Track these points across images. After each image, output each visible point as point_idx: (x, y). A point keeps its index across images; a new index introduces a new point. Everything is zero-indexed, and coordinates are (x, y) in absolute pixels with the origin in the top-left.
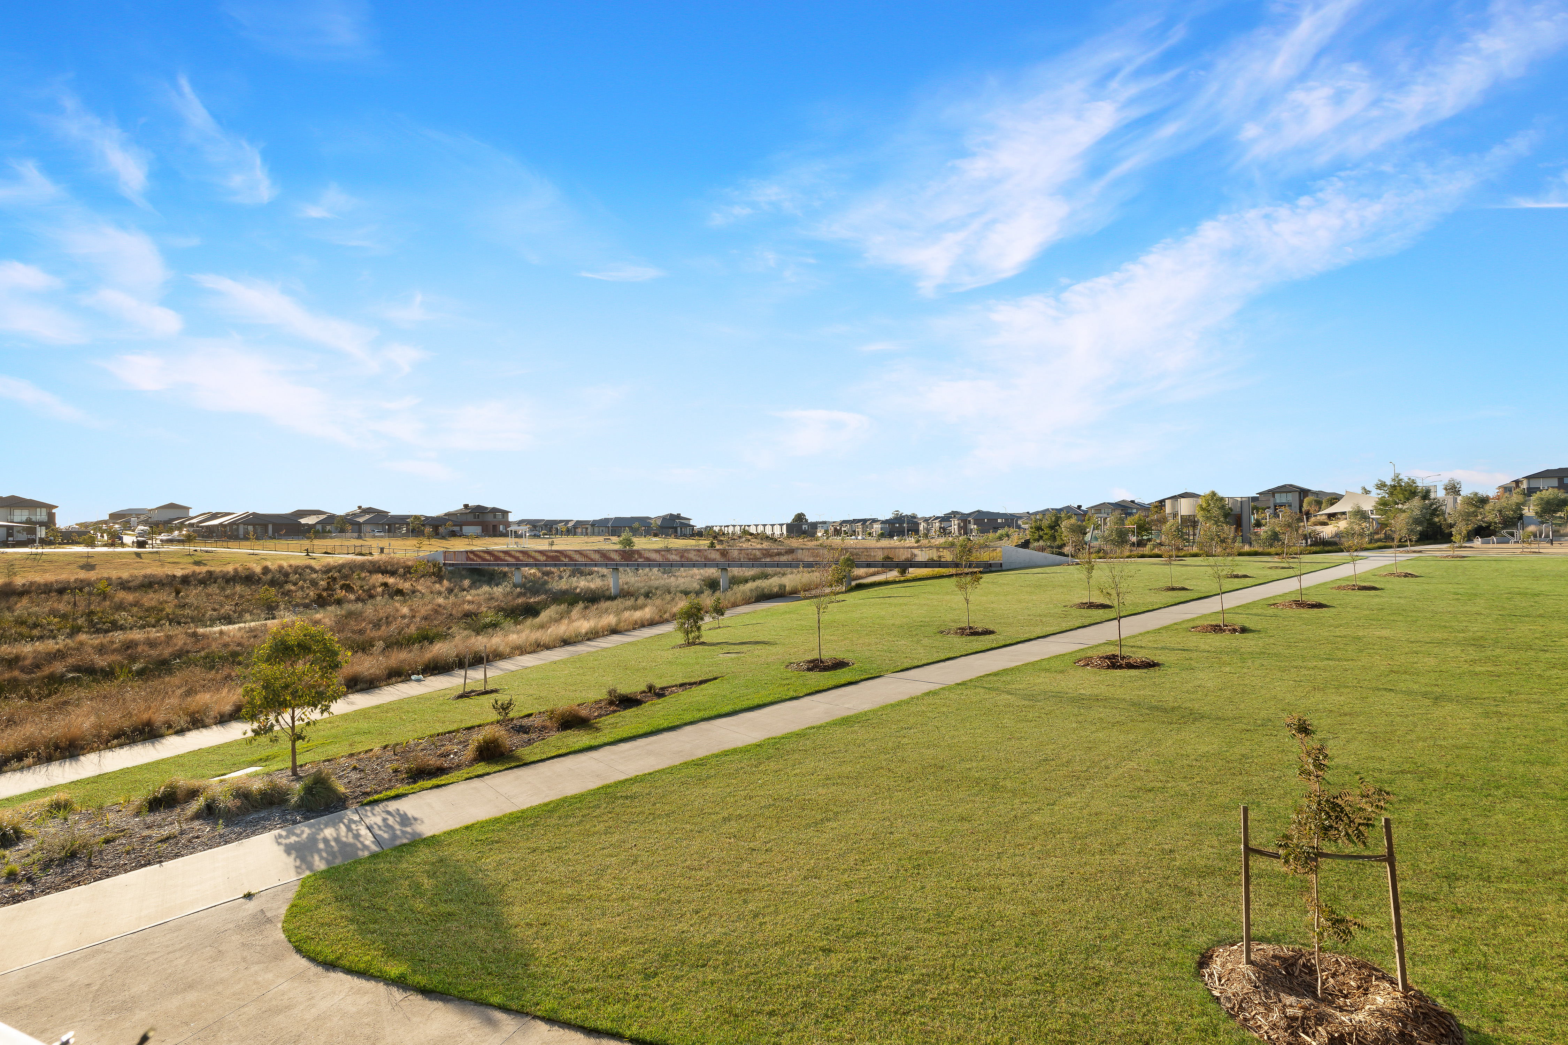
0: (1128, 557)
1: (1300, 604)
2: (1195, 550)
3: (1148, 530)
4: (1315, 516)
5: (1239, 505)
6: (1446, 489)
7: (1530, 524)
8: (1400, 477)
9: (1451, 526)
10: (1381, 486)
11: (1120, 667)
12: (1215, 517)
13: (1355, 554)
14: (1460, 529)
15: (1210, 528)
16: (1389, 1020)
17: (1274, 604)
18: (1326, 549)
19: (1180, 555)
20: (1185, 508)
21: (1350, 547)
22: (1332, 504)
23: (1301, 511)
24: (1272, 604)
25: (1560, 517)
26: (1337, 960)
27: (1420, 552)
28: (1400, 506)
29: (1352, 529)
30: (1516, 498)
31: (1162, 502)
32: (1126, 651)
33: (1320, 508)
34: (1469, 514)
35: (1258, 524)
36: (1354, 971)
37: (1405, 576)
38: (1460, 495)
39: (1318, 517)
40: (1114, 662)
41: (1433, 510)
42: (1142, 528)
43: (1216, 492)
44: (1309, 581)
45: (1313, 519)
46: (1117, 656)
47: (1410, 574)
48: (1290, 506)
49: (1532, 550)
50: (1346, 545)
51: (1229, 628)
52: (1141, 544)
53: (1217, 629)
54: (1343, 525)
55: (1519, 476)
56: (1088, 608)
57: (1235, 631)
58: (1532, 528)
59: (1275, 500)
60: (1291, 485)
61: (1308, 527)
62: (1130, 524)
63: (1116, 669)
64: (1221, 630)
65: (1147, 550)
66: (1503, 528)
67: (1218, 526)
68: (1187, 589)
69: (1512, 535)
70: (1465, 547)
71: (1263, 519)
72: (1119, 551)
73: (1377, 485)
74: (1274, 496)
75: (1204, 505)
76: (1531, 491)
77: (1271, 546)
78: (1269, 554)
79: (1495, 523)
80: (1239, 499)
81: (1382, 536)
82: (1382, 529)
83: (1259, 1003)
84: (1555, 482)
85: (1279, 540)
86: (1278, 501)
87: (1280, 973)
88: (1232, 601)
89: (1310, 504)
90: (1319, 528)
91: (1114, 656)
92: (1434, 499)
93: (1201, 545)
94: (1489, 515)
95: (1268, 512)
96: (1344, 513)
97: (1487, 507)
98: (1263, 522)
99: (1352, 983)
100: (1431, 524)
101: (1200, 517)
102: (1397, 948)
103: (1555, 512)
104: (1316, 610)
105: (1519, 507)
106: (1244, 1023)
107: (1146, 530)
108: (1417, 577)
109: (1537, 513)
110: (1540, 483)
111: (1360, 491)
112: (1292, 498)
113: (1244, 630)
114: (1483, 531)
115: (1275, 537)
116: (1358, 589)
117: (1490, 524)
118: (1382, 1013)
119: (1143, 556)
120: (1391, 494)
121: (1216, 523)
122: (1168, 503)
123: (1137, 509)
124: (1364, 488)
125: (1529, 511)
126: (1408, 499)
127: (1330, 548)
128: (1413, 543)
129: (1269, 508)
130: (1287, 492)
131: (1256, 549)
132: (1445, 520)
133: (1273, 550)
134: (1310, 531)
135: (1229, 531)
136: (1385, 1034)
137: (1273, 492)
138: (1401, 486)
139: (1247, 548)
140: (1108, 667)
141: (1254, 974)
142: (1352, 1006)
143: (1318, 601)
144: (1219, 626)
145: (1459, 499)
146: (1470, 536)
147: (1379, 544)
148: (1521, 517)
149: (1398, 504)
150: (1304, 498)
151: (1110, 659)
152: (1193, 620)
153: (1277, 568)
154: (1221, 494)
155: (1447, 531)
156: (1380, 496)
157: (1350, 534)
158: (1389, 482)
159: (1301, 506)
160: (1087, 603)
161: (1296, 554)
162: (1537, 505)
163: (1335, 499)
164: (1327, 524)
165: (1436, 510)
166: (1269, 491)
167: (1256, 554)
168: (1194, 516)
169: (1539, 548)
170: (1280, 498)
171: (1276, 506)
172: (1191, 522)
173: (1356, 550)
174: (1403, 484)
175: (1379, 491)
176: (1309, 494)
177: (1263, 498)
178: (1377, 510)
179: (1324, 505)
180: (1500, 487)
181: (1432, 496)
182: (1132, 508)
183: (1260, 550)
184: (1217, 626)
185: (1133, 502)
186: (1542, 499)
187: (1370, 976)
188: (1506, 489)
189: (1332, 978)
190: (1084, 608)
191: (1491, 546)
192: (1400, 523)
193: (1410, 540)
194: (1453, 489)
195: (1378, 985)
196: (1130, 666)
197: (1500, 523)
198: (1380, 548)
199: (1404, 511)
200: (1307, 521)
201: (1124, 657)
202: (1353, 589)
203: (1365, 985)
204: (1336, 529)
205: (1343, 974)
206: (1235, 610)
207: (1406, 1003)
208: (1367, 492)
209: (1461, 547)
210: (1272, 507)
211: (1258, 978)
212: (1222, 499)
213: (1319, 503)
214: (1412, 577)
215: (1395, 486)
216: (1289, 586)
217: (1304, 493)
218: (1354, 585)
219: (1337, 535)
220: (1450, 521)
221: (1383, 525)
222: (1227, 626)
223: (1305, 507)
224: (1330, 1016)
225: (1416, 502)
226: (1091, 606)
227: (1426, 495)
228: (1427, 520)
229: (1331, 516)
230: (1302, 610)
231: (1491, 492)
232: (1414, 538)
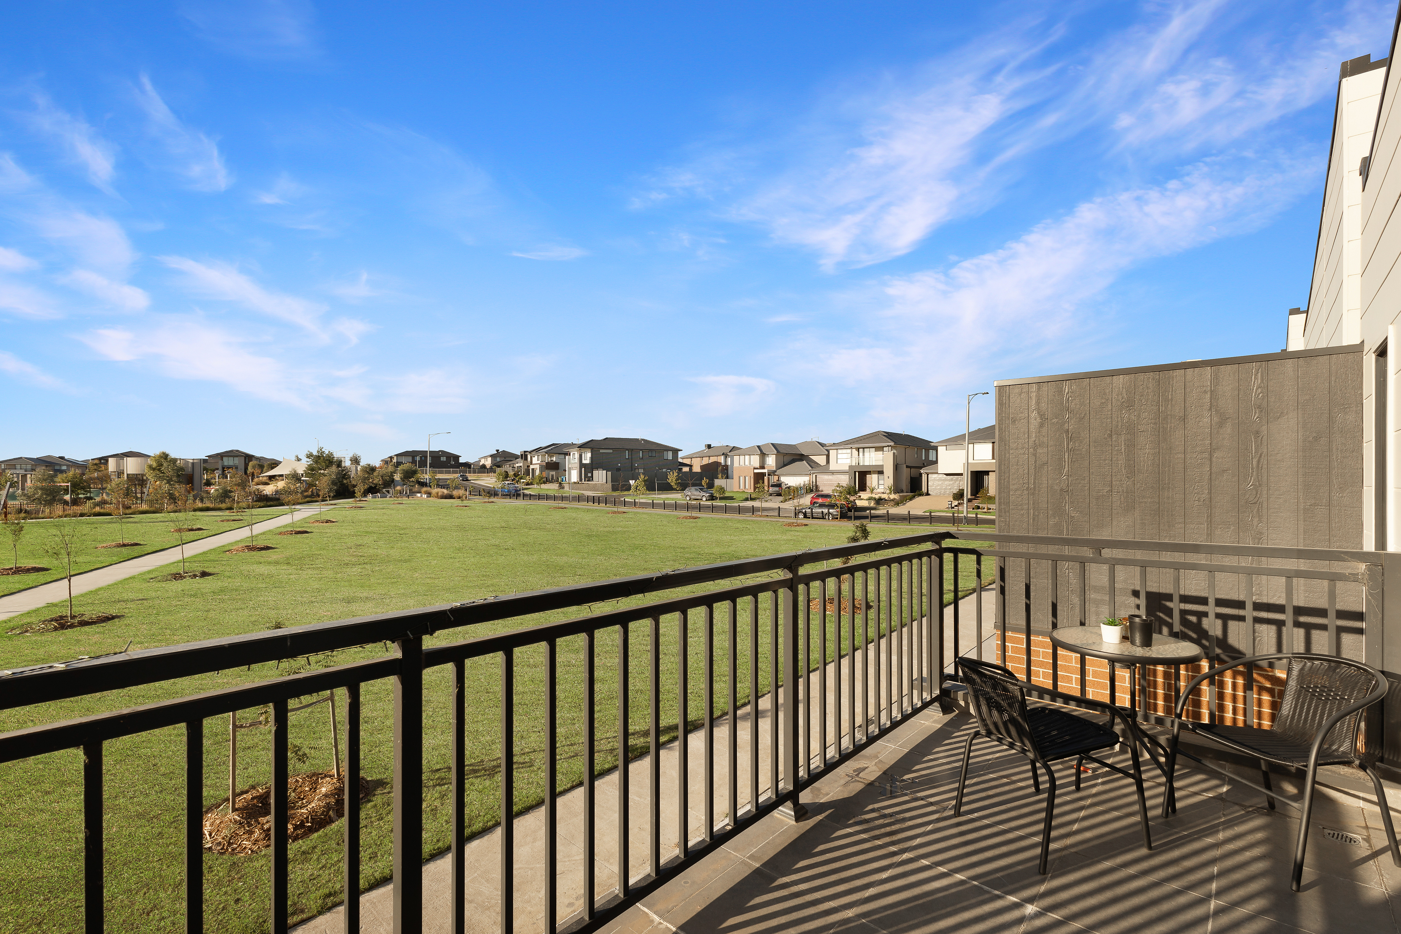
0: (61, 517)
1: (251, 548)
2: (145, 507)
3: (86, 488)
4: (257, 477)
5: (190, 465)
6: (351, 460)
7: (398, 485)
8: (323, 450)
9: (354, 486)
10: (309, 456)
11: (72, 626)
12: (168, 477)
13: (293, 507)
14: (360, 489)
15: (160, 487)
16: (330, 798)
17: (228, 551)
18: (269, 504)
19: (128, 511)
20: (132, 466)
21: (289, 502)
22: (272, 468)
23: (246, 473)
24: (226, 550)
25: (413, 481)
26: (297, 780)
27: (335, 504)
28: (322, 471)
29: (289, 488)
30: (390, 468)
31: (104, 460)
32: (77, 610)
33: (262, 471)
34: (365, 479)
35: (208, 483)
36: (308, 781)
37: (326, 522)
38: (359, 465)
39: (261, 478)
40: (62, 624)
41: (343, 475)
42: (78, 485)
43: (167, 452)
44: (258, 529)
45: (256, 480)
46: (66, 616)
47: (329, 520)
48: (237, 468)
49: (399, 502)
50: (287, 500)
51: (189, 574)
52: (75, 502)
53: (177, 577)
54: (281, 484)
55: (392, 454)
56: (14, 573)
57: (195, 576)
58: (399, 488)
59: (223, 463)
60: (237, 451)
61: (253, 487)
62: (61, 482)
63: (66, 629)
64: (181, 577)
65: (87, 507)
66: (384, 488)
67: (170, 485)
68: (140, 545)
69: (388, 492)
70: (363, 501)
71: (212, 479)
72: (47, 511)
73: (307, 455)
74: (222, 460)
75: (155, 465)
76: (399, 464)
77: (222, 502)
78: (220, 509)
79: (379, 484)
80: (191, 461)
81: (310, 493)
82: (309, 488)
83: (244, 833)
84: (410, 459)
85: (229, 497)
86: (226, 464)
87: (258, 806)
88: (192, 550)
89: (254, 467)
90: (261, 487)
91: (61, 617)
92: (344, 467)
93: (151, 502)
94: (377, 481)
95: (217, 473)
96: (282, 476)
97: (375, 474)
98: (213, 481)
99: (307, 789)
100: (343, 484)
101: (150, 476)
102: (334, 753)
103: (410, 478)
104: (264, 552)
105: (392, 474)
106: (233, 852)
107: (83, 488)
108: (334, 522)
109: (401, 478)
110: (403, 459)
111: (294, 458)
112: (238, 461)
113: (204, 574)
114: (372, 490)
115: (225, 495)
116: (295, 533)
117: (376, 485)
118: (326, 796)
119: (82, 515)
120: (316, 462)
121: (168, 482)
122: (112, 462)
123: (67, 466)
124: (297, 457)
125: (397, 477)
126: (328, 466)
127: (271, 503)
128: (331, 498)
129: (217, 469)
130: (234, 456)
131: (208, 505)
132: (351, 482)
133: (223, 506)
134: (254, 489)
135: (179, 489)
136: (328, 806)
137: (221, 456)
138: (323, 457)
139: (200, 505)
140: (56, 629)
141: (239, 816)
142: (307, 802)
143: (266, 545)
144: (179, 574)
145: (359, 468)
146: (365, 494)
147: (308, 499)
148: (393, 481)
149: (321, 469)
150: (249, 462)
151: (56, 620)
152: (149, 572)
153: (228, 520)
154: (173, 455)
155: (352, 490)
156: (309, 463)
157: (286, 491)
158: (315, 453)
159: (246, 469)
160: (12, 569)
161: (244, 509)
162: (401, 474)
163: (274, 464)
164: (269, 484)
165: (345, 474)
166: (218, 454)
167: (208, 509)
168: (143, 475)
169: (402, 500)
170: (227, 461)
171: (224, 468)
172: (138, 481)
173: (294, 504)
174: (325, 455)
175: (308, 460)
176: (253, 459)
177: (211, 460)
178: (307, 475)
179: (265, 468)
180: (382, 461)
181: (343, 465)
182: (60, 465)
183: (212, 506)
184: (177, 574)
185: (62, 458)
186: (404, 470)
187: (317, 779)
188: (386, 462)
189: (293, 792)
190: (8, 574)
191: (377, 499)
192: (324, 484)
193: (329, 497)
194: (355, 461)
195: (323, 782)
196: (83, 624)
197: (382, 485)
198: (308, 502)
199: (325, 476)
200: (252, 481)
201: (75, 616)
202: (291, 534)
203: (314, 786)
204: (275, 487)
205: (301, 786)
206: (194, 559)
207: (339, 783)
208: (299, 460)
209: (360, 501)
210: (220, 468)
211: (242, 818)
212: (175, 460)
213: (261, 467)
214: (331, 522)
215: (319, 456)
216: (243, 534)
217: (249, 458)
218: (292, 531)
219: (277, 492)
220: (354, 483)
221: (310, 485)
222: (187, 573)
223: (250, 470)
224: (294, 814)
225: (334, 468)
226: (19, 571)
227: (339, 463)
228: (340, 482)
229: (272, 478)
230: (254, 553)
231: (377, 463)
232: (332, 495)
